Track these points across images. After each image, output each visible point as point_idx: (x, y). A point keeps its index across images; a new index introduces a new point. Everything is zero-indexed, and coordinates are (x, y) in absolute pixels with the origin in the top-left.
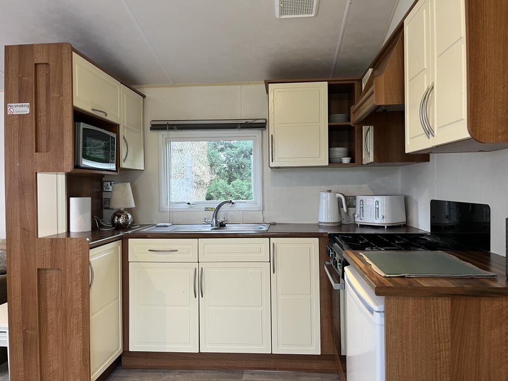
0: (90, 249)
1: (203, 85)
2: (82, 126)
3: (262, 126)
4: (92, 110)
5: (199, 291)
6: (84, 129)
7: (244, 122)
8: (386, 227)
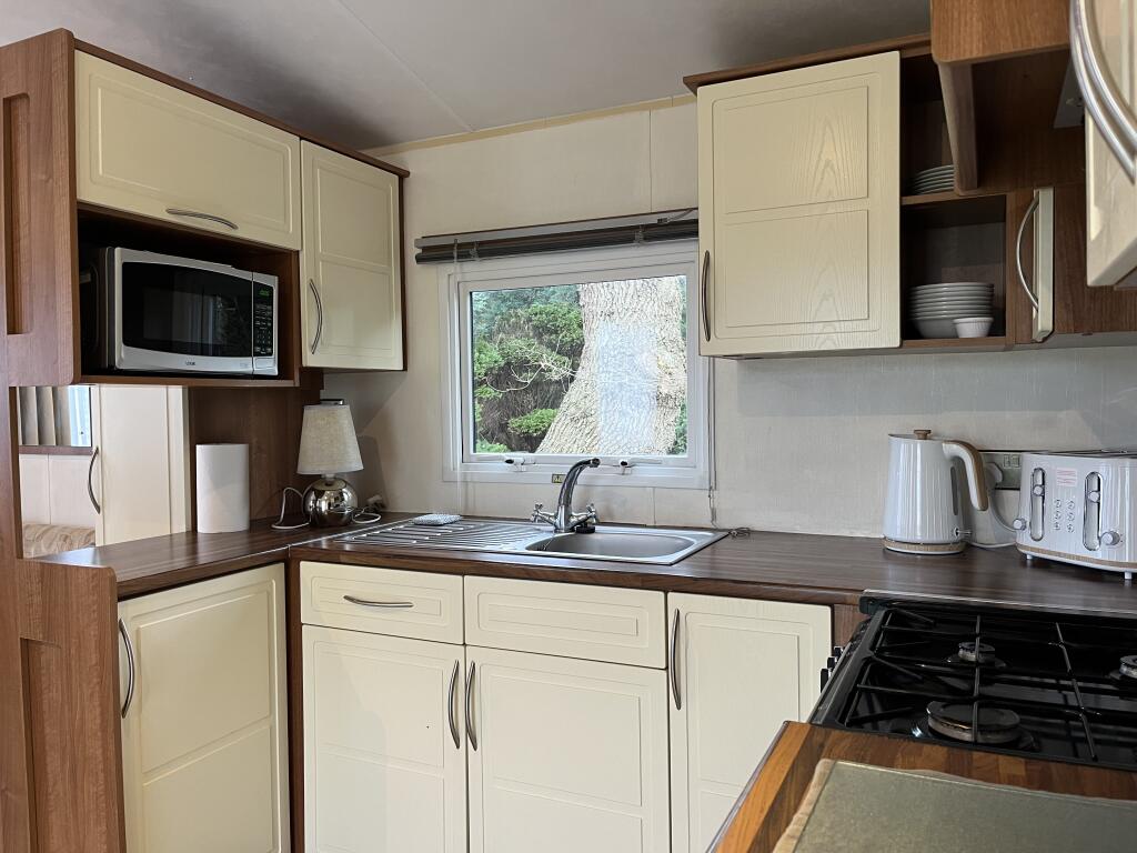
0: (121, 599)
1: (546, 125)
2: (122, 257)
3: (680, 228)
4: (170, 212)
5: (465, 733)
6: (125, 265)
7: (654, 220)
8: (1127, 576)
